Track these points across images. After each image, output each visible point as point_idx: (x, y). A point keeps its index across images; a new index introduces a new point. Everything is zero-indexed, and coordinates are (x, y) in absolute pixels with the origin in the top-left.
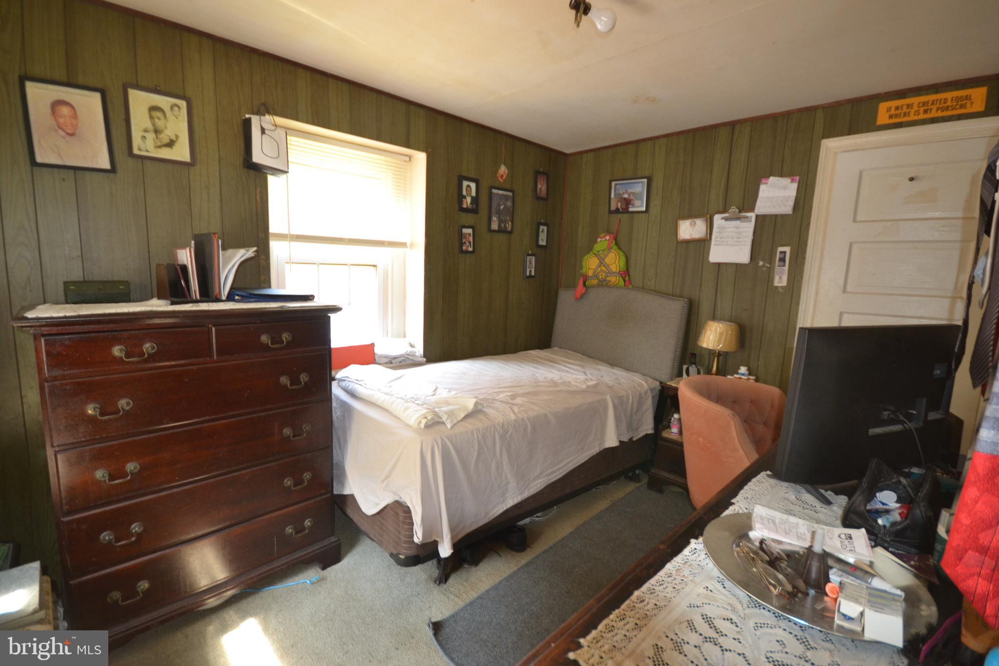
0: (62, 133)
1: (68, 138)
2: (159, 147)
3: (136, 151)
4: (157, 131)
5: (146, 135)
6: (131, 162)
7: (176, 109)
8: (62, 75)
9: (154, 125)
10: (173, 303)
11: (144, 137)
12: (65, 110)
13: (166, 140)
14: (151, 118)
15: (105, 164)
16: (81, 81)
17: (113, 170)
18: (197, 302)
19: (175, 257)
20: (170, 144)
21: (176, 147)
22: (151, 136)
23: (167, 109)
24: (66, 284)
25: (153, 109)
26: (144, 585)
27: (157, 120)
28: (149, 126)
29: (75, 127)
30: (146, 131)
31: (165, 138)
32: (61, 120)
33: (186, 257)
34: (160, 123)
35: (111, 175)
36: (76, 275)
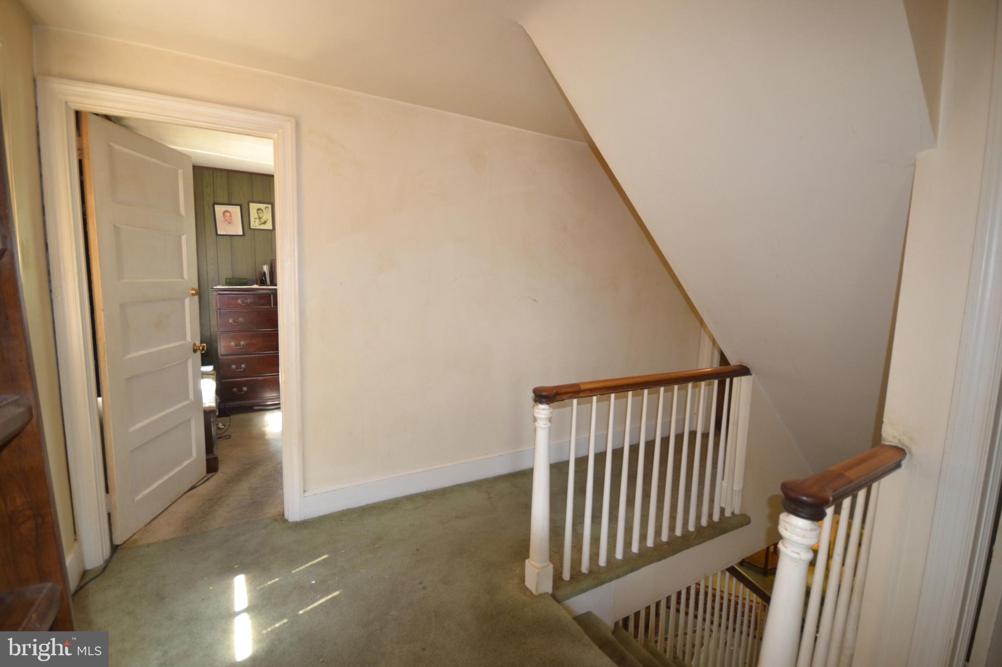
0: (227, 223)
1: (229, 224)
2: (260, 224)
3: (252, 227)
4: (260, 218)
5: (256, 220)
6: (250, 231)
7: (267, 208)
8: (226, 201)
9: (259, 216)
10: (260, 286)
11: (255, 221)
12: (228, 214)
13: (263, 221)
14: (258, 213)
15: (241, 233)
16: (233, 202)
17: (244, 235)
18: (268, 286)
19: (262, 268)
20: (265, 223)
21: (267, 224)
22: (257, 220)
23: (263, 208)
24: (226, 279)
25: (259, 209)
26: (245, 389)
27: (260, 214)
28: (257, 216)
29: (231, 220)
30: (256, 219)
31: (262, 221)
32: (226, 218)
33: (266, 268)
34: (261, 215)
35: (243, 237)
36: (230, 275)
